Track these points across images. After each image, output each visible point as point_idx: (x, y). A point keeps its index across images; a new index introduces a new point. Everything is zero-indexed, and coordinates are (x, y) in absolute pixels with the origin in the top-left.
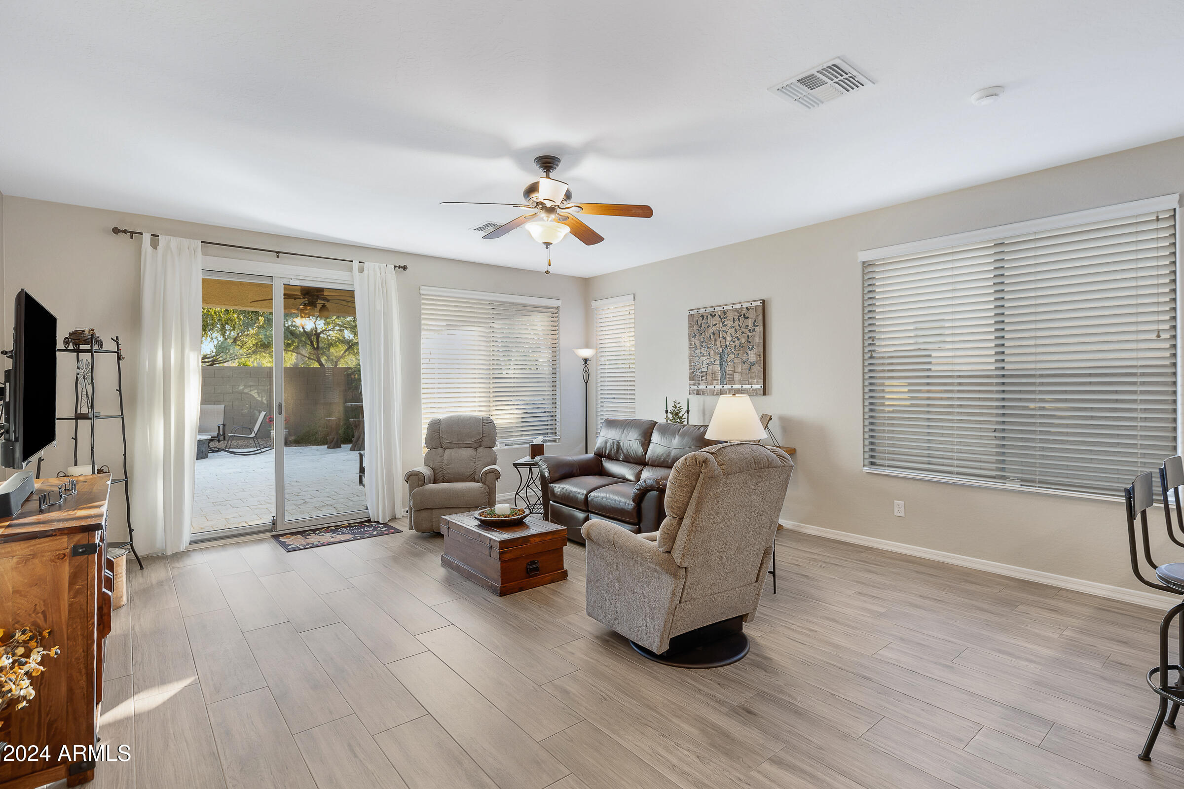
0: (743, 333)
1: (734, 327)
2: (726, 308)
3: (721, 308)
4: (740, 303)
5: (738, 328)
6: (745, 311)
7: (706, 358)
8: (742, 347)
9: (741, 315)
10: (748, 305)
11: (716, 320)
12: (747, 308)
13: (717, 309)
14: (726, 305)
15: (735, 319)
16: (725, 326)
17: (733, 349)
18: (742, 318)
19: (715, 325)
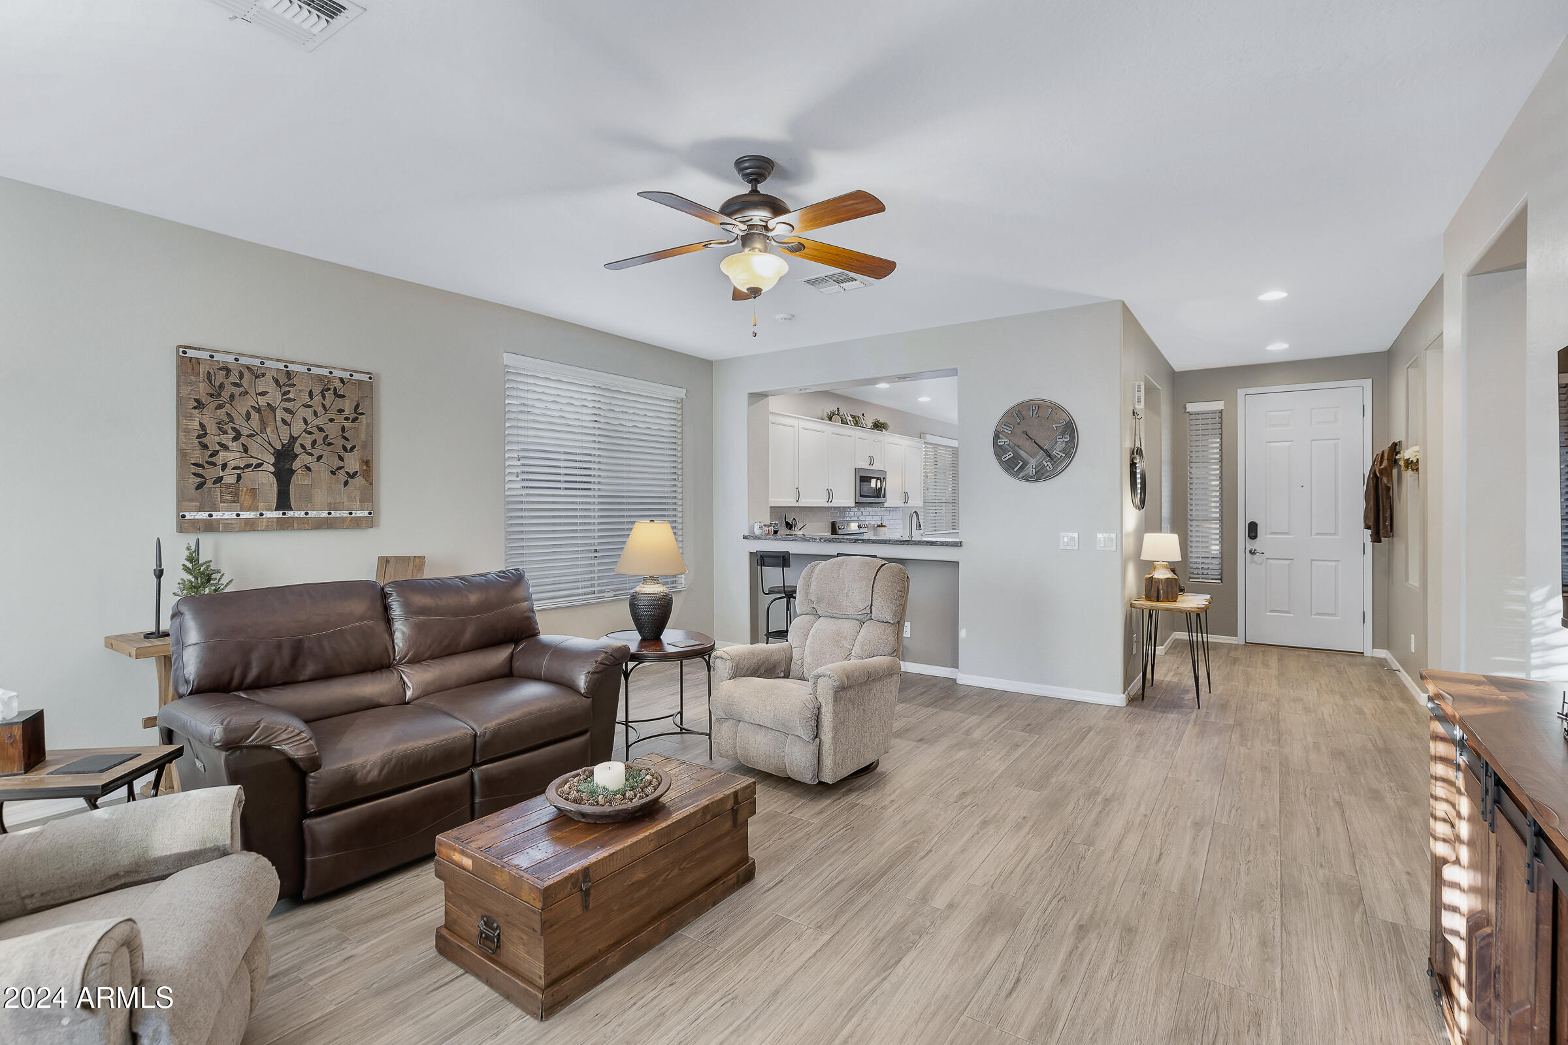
0: (332, 420)
1: (310, 406)
2: (291, 367)
3: (281, 366)
4: (329, 367)
5: (320, 410)
6: (338, 384)
7: (238, 455)
8: (330, 444)
9: (328, 389)
10: (346, 375)
11: (266, 385)
12: (341, 380)
13: (268, 364)
14: (293, 363)
15: (315, 394)
16: (289, 400)
17: (308, 447)
18: (329, 395)
19: (263, 394)
